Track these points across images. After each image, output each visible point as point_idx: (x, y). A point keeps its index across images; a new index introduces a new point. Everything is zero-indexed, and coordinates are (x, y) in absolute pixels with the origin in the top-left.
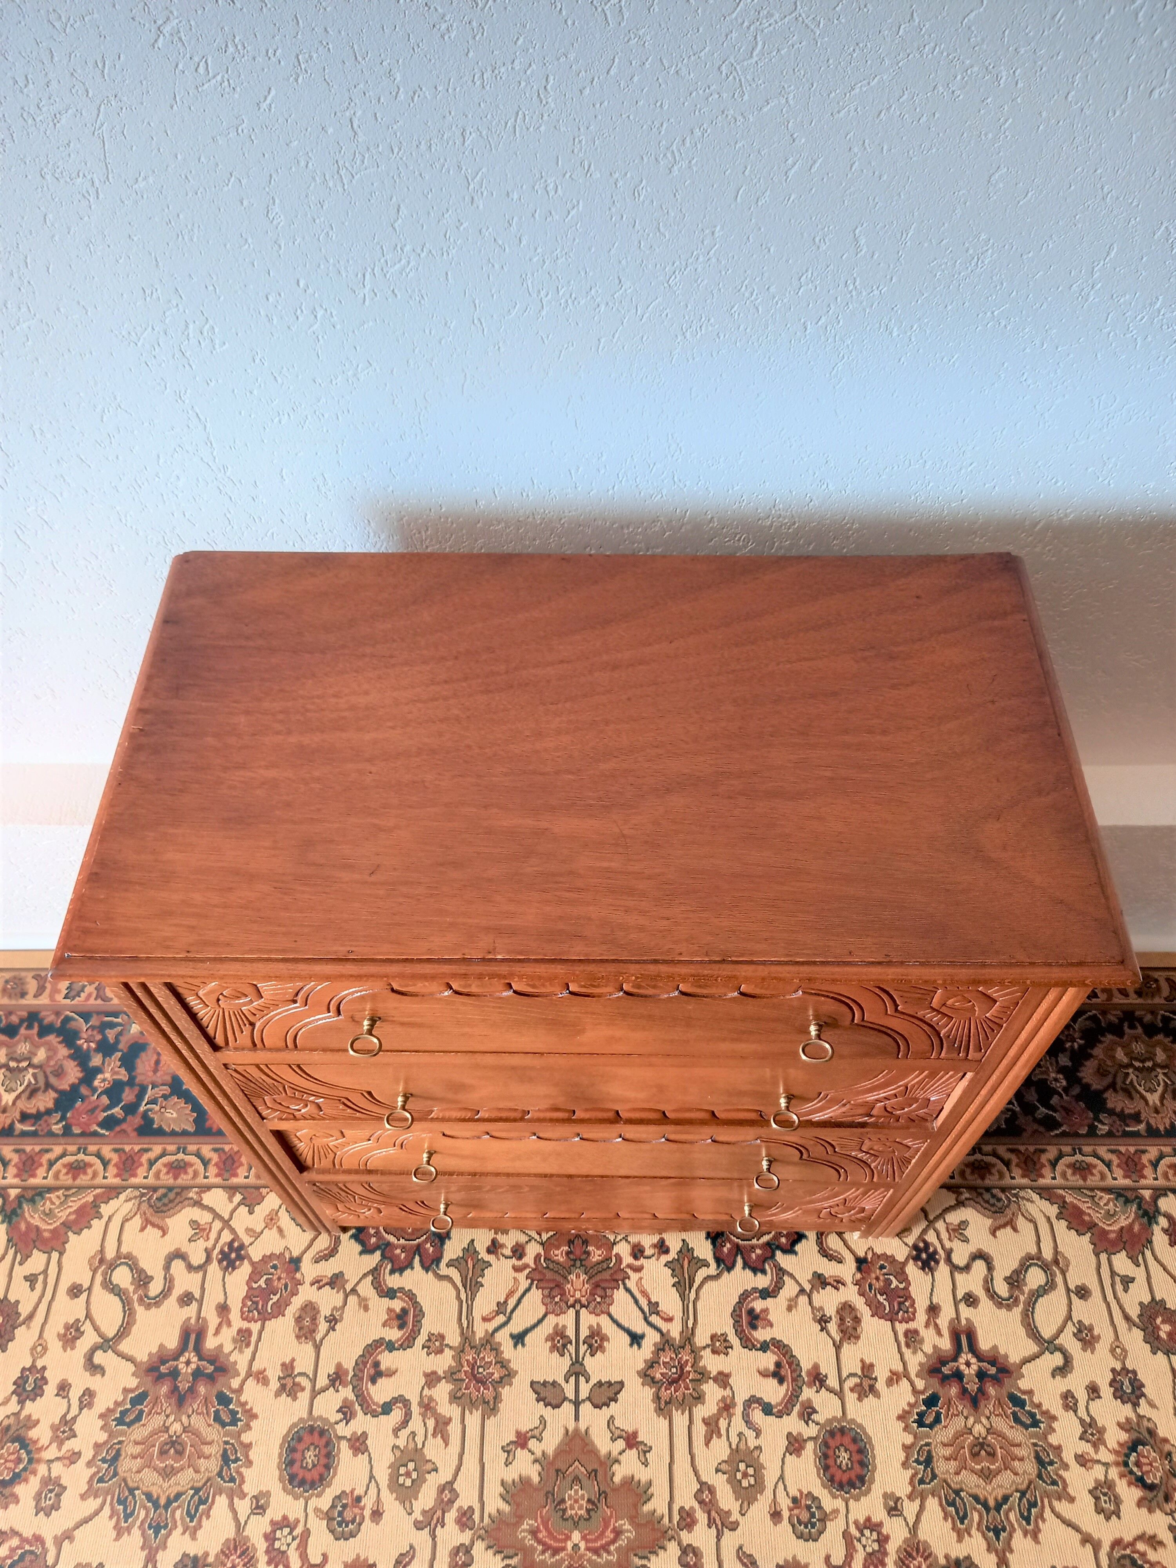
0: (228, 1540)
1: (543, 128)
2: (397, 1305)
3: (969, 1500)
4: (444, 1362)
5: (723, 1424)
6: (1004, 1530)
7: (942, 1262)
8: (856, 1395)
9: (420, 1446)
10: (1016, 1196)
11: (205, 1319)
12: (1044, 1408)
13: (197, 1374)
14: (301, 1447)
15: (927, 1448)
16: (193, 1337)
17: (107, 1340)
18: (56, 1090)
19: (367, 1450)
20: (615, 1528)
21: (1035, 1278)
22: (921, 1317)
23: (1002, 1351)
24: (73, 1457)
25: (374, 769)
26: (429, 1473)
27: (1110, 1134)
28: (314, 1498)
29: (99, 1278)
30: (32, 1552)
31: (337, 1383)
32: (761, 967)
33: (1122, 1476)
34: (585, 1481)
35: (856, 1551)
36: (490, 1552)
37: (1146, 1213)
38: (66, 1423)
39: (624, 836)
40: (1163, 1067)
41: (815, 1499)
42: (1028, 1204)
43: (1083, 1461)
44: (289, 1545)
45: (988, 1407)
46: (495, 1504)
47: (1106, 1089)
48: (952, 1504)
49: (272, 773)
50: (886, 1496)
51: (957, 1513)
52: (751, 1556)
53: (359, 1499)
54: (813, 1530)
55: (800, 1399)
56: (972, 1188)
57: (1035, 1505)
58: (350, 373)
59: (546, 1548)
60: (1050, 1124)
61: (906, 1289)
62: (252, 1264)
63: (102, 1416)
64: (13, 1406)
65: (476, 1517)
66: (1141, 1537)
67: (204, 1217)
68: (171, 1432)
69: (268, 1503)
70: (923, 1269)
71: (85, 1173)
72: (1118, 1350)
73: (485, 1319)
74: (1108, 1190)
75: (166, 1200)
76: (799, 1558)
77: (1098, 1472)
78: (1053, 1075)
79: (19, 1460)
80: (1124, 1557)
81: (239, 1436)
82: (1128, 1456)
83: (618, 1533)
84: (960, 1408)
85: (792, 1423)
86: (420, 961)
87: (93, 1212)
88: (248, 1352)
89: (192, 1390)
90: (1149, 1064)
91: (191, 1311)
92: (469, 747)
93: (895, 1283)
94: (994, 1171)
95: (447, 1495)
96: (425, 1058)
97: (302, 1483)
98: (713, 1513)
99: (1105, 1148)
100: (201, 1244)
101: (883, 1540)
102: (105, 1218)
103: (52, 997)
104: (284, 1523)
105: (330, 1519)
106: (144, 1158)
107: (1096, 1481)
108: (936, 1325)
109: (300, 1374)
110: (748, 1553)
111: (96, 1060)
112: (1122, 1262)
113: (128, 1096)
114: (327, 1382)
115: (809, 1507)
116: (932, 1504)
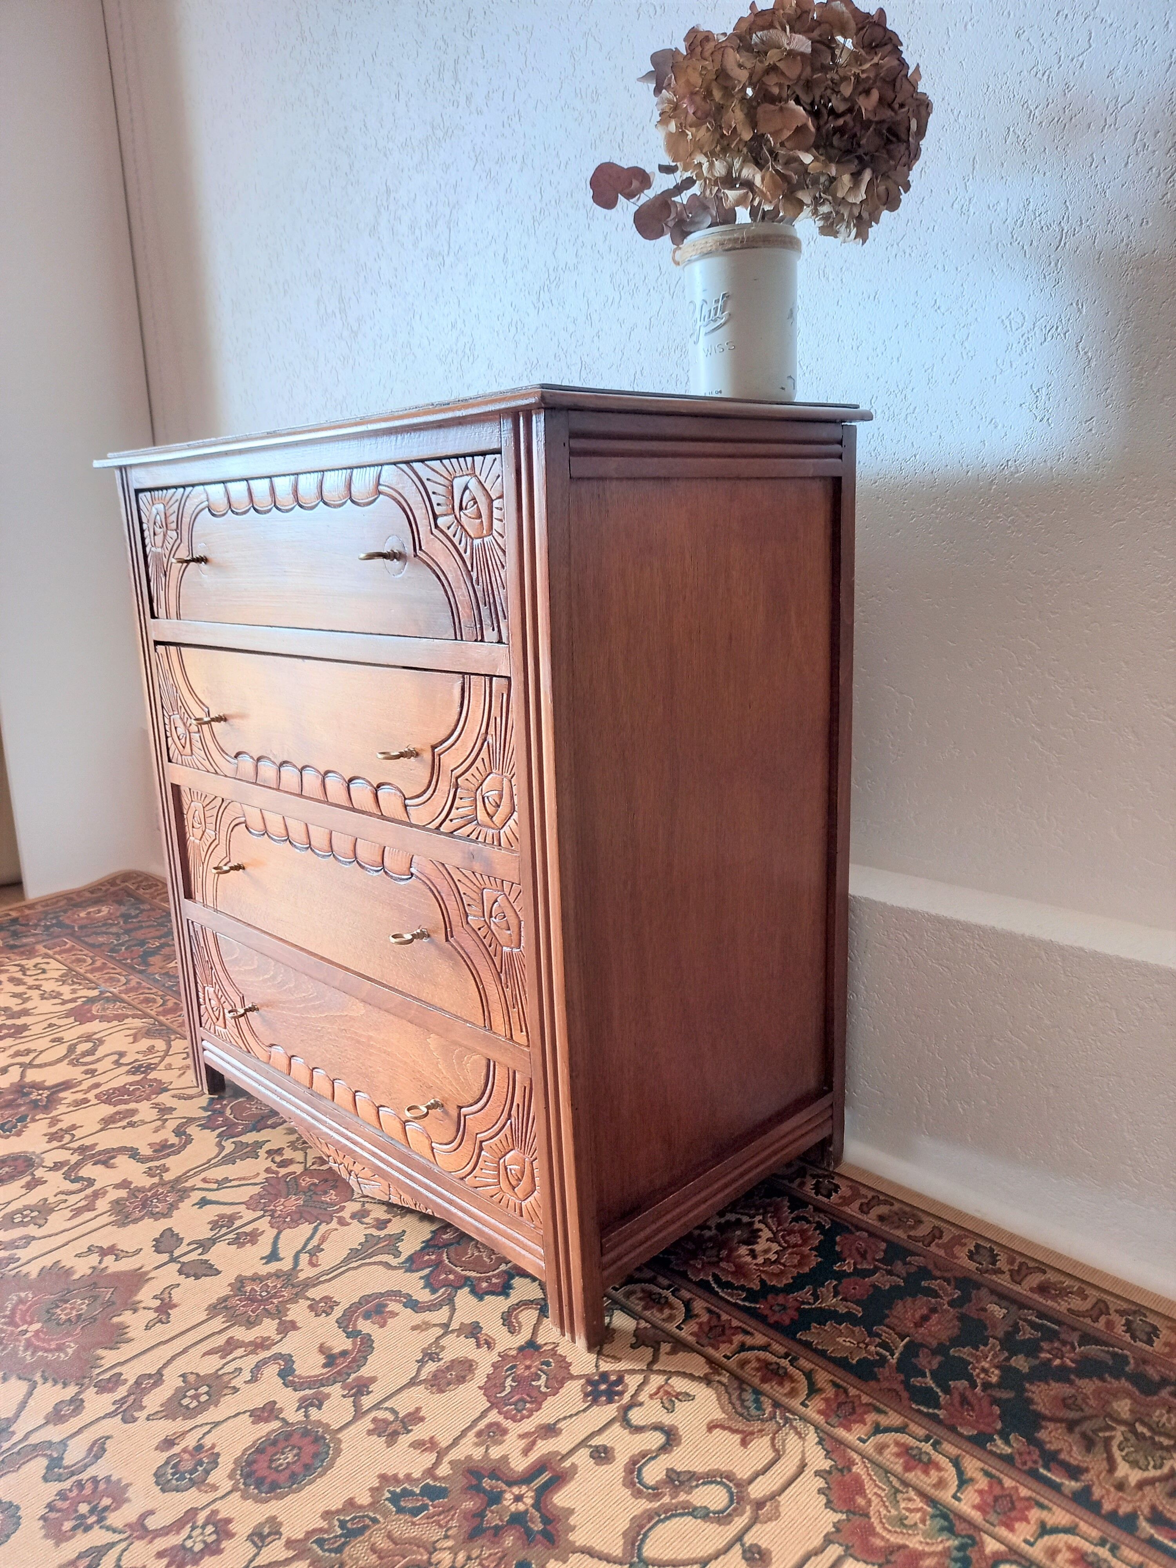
2: (174, 1140)
4: (145, 1182)
7: (615, 1406)
8: (372, 1426)
9: (56, 1209)
10: (787, 1420)
11: (80, 1084)
13: (34, 1102)
15: (367, 1521)
16: (63, 1087)
17: (30, 1064)
21: (710, 1497)
22: (529, 1425)
23: (572, 1521)
26: (36, 1224)
27: (1007, 1459)
29: (75, 1041)
31: (79, 1151)
35: (178, 1533)
42: (793, 1437)
46: (33, 1269)
47: (1055, 1420)
52: (105, 1450)
54: (174, 1482)
55: (322, 1389)
56: (738, 1379)
61: (546, 1395)
62: (144, 1078)
65: (12, 1266)
67: (161, 1048)
70: (586, 1395)
74: (931, 1501)
75: (158, 1032)
76: (131, 1490)
78: (985, 1365)
83: (60, 1348)
84: (454, 1523)
87: (123, 1018)
88: (70, 1109)
89: (18, 1106)
91: (83, 1077)
93: (542, 1382)
94: (788, 1384)
98: (133, 1397)
99: (980, 1464)
100: (139, 1057)
101: (211, 1549)
102: (122, 1023)
108: (534, 1443)
110: (106, 1446)
115: (199, 1464)
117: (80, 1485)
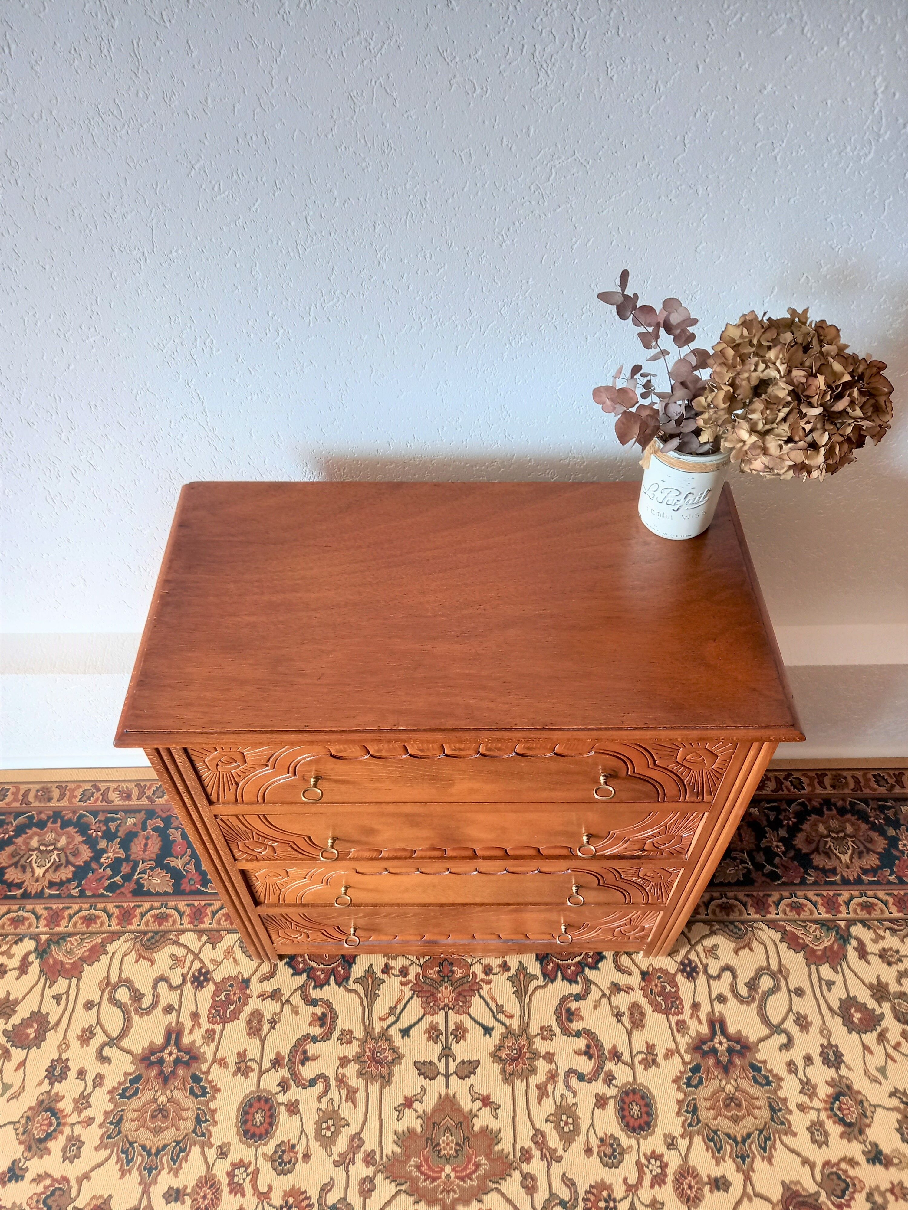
0: (201, 1177)
1: (423, 222)
2: (319, 1010)
3: (723, 1137)
4: (353, 1049)
5: (550, 1088)
6: (748, 1156)
7: (701, 974)
8: (643, 1066)
9: (336, 1108)
10: (751, 926)
11: (182, 1023)
12: (774, 1072)
13: (177, 1062)
14: (252, 1110)
15: (693, 1102)
16: (174, 1036)
17: (112, 1039)
18: (73, 865)
19: (299, 1111)
20: (475, 1162)
21: (766, 983)
22: (687, 1011)
23: (744, 1034)
24: (89, 1121)
25: (318, 615)
26: (343, 1127)
27: (815, 883)
28: (262, 1146)
29: (106, 996)
30: (60, 1189)
31: (277, 1066)
32: (566, 733)
33: (829, 1117)
34: (453, 1129)
35: (645, 1174)
36: (388, 1181)
37: (842, 937)
38: (84, 1098)
39: (478, 654)
40: (851, 837)
41: (616, 1139)
42: (760, 933)
43: (802, 1108)
44: (244, 1179)
45: (736, 1073)
46: (390, 1147)
47: (812, 852)
48: (712, 1140)
49: (253, 619)
50: (665, 1136)
51: (715, 1145)
52: (572, 1179)
53: (293, 1146)
54: (615, 1161)
55: (604, 1070)
56: (720, 922)
57: (769, 1139)
58: (299, 368)
59: (427, 1177)
60: (774, 877)
61: (676, 992)
62: (215, 984)
63: (109, 1092)
64: (46, 1087)
65: (377, 1157)
66: (843, 1159)
67: (180, 952)
68: (159, 1102)
69: (229, 1151)
70: (688, 978)
71: (95, 923)
72: (825, 1031)
73: (381, 1019)
74: (816, 922)
75: (153, 941)
76: (605, 1180)
77: (813, 1115)
78: (775, 843)
79: (50, 1124)
80: (832, 1173)
81: (208, 1104)
82: (833, 1104)
83: (478, 1166)
84: (716, 1074)
85: (599, 1087)
86: (352, 731)
87: (101, 949)
88: (213, 1045)
89: (173, 1073)
90: (842, 835)
91: (172, 1018)
92: (378, 601)
93: (668, 988)
94: (736, 910)
95: (356, 1142)
96: (349, 808)
97: (253, 1136)
98: (544, 1150)
99: (812, 893)
100: (179, 971)
101: (664, 1166)
102: (110, 954)
103: (70, 801)
104: (240, 1164)
105: (273, 1161)
106: (138, 912)
107: (811, 1121)
108: (698, 1017)
109: (250, 1060)
110: (570, 1177)
111: (102, 844)
112: (826, 971)
113: (125, 868)
114: (270, 1065)
115: (611, 1145)
116: (698, 1140)
117: (585, 1200)
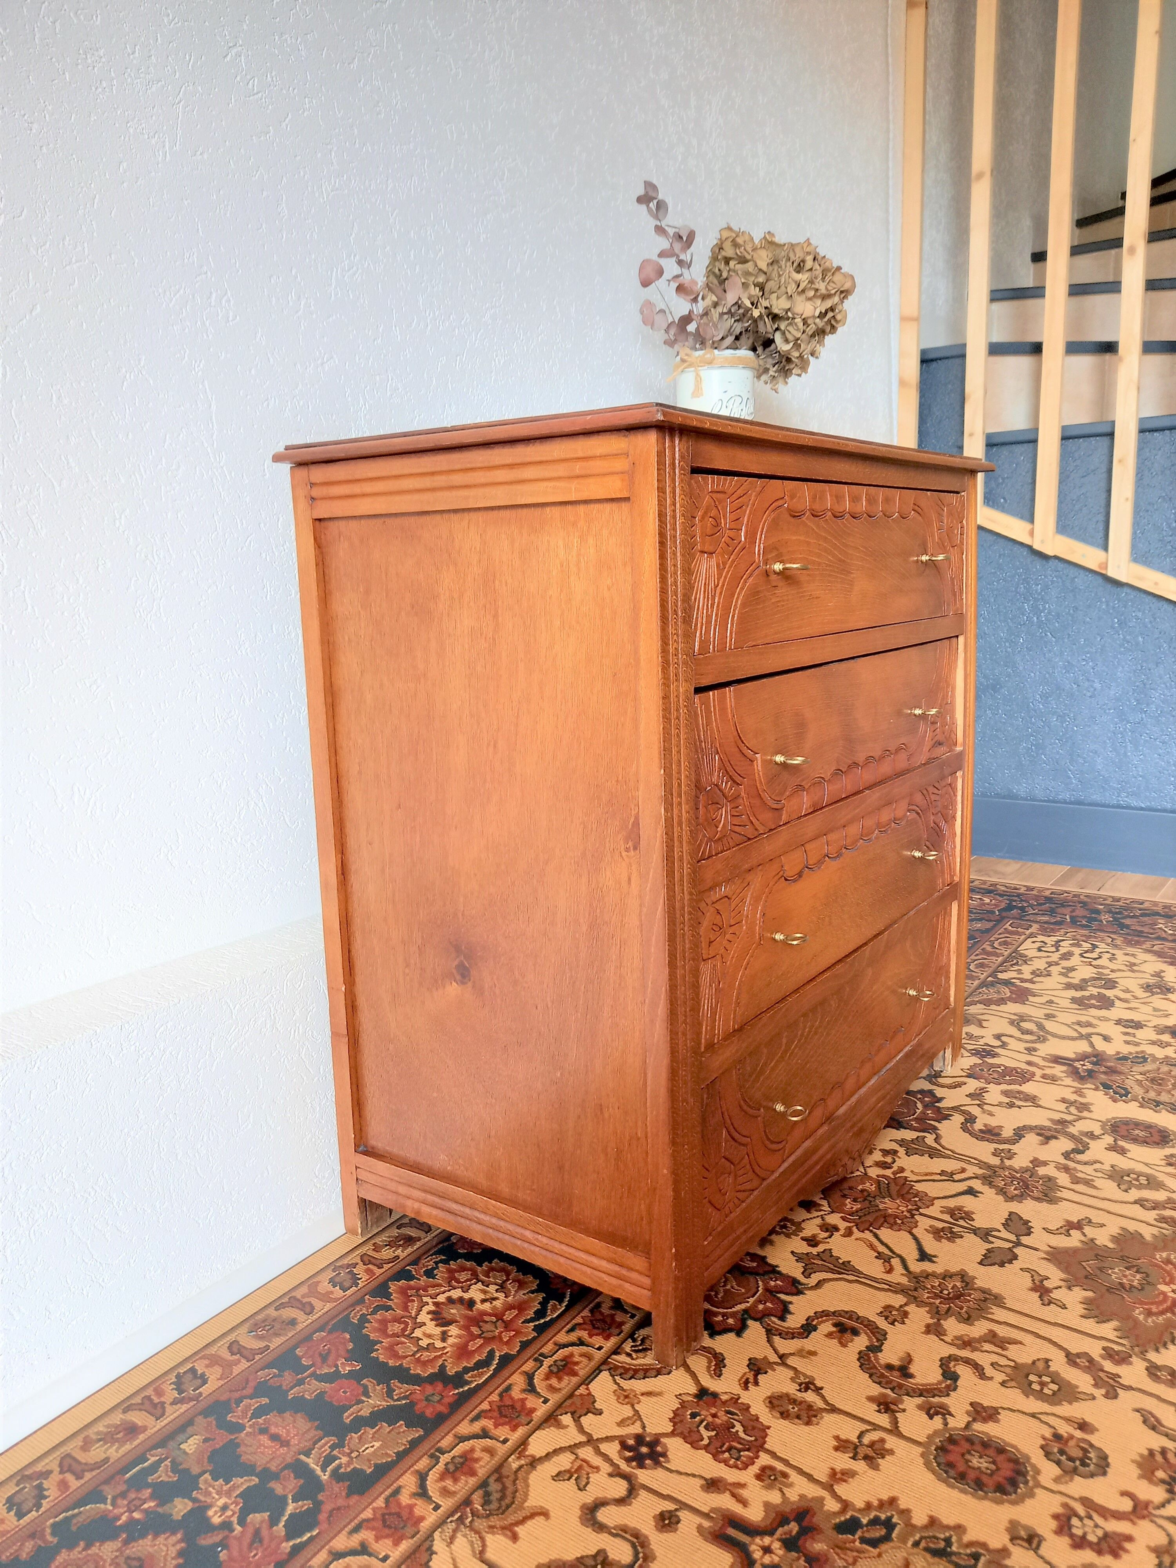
2: (827, 1327)
4: (919, 1316)
5: (1081, 1176)
8: (1086, 1112)
9: (1012, 1364)
11: (713, 1510)
12: (1133, 1052)
13: (792, 1544)
14: (961, 1467)
15: (1146, 1100)
16: (731, 1531)
19: (995, 1409)
20: (1162, 1261)
21: (1029, 1026)
22: (1033, 1069)
26: (1049, 1366)
28: (1039, 1480)
31: (893, 1407)
36: (1162, 1350)
37: (1005, 983)
41: (1171, 1156)
44: (1097, 1526)
45: (1123, 1069)
46: (1106, 1330)
53: (1057, 1436)
55: (1076, 1135)
61: (1007, 1067)
62: (673, 1434)
65: (1118, 1346)
67: (560, 1462)
69: (1026, 1528)
70: (993, 1057)
72: (1101, 1019)
73: (889, 1272)
75: (496, 1497)
81: (914, 1527)
84: (1118, 1078)
85: (1097, 1145)
88: (794, 1476)
89: (813, 1560)
91: (688, 1522)
93: (998, 1070)
95: (1083, 1360)
97: (1014, 1484)
100: (599, 1478)
104: (1063, 1519)
105: (1075, 1471)
106: (405, 1500)
108: (1044, 1066)
109: (860, 1437)
111: (180, 1508)
114: (886, 1416)
